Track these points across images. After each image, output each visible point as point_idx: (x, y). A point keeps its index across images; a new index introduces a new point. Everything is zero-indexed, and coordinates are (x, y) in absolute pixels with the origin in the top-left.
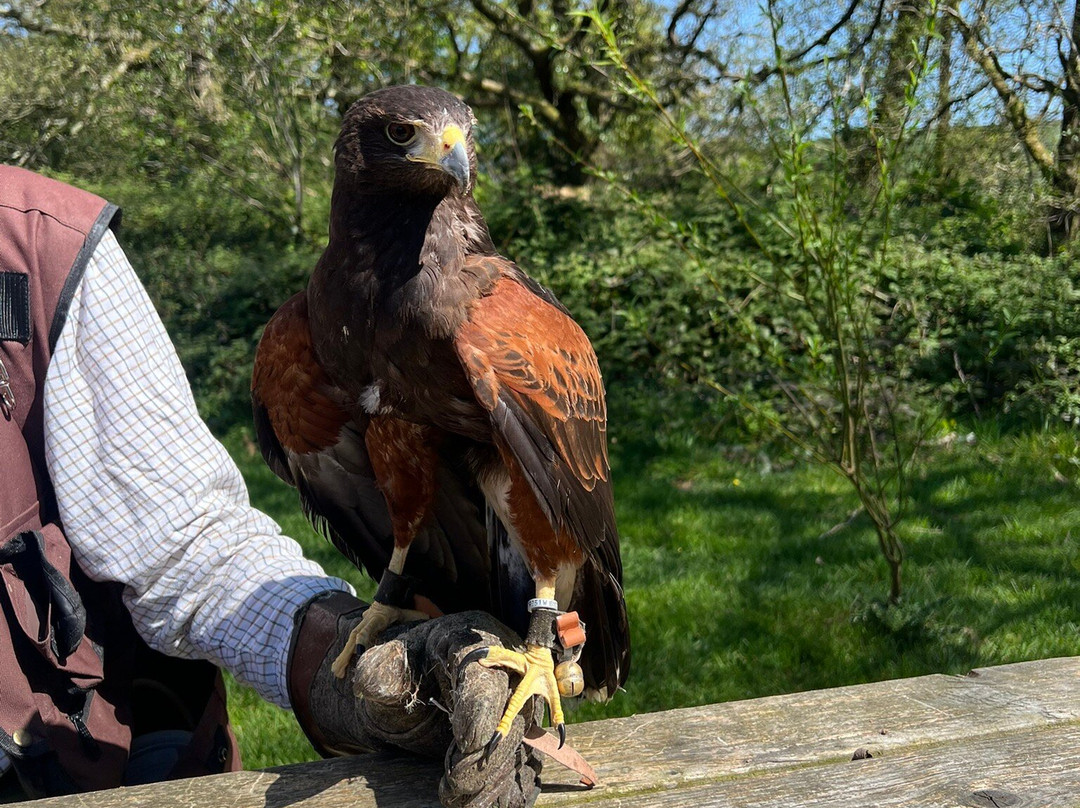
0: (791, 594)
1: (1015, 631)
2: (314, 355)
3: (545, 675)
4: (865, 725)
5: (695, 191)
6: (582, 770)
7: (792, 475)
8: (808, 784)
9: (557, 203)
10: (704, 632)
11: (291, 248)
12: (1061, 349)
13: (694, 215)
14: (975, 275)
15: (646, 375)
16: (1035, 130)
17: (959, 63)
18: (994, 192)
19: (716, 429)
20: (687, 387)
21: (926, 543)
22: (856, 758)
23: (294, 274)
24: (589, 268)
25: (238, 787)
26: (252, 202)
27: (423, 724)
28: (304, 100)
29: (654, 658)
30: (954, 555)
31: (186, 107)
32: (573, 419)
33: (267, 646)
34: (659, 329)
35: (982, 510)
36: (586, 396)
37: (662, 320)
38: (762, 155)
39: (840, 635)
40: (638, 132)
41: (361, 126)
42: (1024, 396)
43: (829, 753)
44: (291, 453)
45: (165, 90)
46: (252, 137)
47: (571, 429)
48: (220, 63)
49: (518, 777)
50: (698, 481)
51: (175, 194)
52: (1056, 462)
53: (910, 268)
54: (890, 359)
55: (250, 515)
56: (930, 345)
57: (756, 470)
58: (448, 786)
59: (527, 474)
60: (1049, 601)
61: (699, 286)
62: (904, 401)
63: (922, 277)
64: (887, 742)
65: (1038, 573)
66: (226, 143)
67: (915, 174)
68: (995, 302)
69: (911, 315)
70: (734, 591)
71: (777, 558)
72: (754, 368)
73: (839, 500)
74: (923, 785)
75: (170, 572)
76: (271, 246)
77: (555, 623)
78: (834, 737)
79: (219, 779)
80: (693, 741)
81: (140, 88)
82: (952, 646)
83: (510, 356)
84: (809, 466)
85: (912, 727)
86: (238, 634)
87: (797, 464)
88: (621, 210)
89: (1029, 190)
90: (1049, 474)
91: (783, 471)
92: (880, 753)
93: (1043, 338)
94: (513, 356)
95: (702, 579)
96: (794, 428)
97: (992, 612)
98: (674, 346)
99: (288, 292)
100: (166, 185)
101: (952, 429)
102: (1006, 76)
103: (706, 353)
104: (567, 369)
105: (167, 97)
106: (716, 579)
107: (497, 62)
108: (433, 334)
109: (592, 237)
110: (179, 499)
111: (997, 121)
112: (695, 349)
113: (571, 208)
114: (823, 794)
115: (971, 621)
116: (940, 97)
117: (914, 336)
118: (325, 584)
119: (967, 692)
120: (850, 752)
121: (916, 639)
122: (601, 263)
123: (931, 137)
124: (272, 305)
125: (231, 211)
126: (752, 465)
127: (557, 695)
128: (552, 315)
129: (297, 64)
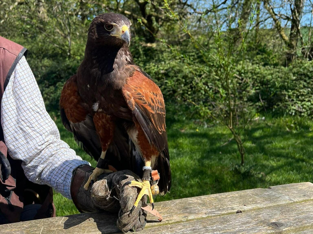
0: (213, 162)
1: (276, 174)
2: (78, 94)
3: (148, 189)
4: (240, 203)
5: (186, 45)
6: (158, 216)
7: (214, 128)
8: (224, 220)
9: (146, 48)
10: (188, 173)
11: (67, 59)
12: (289, 93)
13: (186, 52)
14: (266, 72)
15: (172, 99)
16: (283, 30)
17: (262, 10)
18: (271, 48)
19: (192, 114)
20: (183, 103)
21: (251, 148)
22: (237, 212)
23: (68, 67)
24: (156, 67)
25: (57, 222)
26: (55, 45)
27: (112, 203)
28: (71, 15)
29: (174, 180)
30: (259, 152)
31: (36, 16)
32: (156, 113)
33: (64, 181)
34: (176, 86)
35: (267, 139)
36: (160, 106)
37: (177, 83)
38: (206, 36)
39: (227, 174)
40: (170, 28)
41: (96, 25)
42: (279, 107)
43: (229, 211)
44: (71, 123)
45: (29, 11)
46: (56, 26)
47: (156, 116)
48: (46, 3)
49: (140, 218)
50: (186, 130)
51: (32, 42)
52: (287, 126)
53: (247, 69)
54: (241, 95)
55: (61, 142)
56: (253, 92)
57: (203, 127)
58: (119, 222)
59: (143, 129)
60: (285, 165)
61: (188, 73)
62: (245, 108)
63: (251, 72)
64: (246, 208)
65: (282, 157)
66: (48, 28)
67: (249, 42)
68: (271, 80)
69: (247, 83)
70: (196, 161)
71: (209, 152)
72: (203, 97)
73: (226, 136)
74: (257, 221)
75: (36, 158)
76: (61, 58)
77: (151, 173)
78: (231, 206)
79: (50, 219)
80: (190, 208)
81: (22, 10)
82: (258, 177)
83: (138, 94)
84: (218, 126)
85: (253, 204)
86: (56, 177)
87: (214, 125)
88: (165, 50)
89: (281, 48)
90: (285, 129)
91: (210, 127)
92: (244, 211)
93: (284, 91)
94: (139, 94)
95: (187, 158)
96: (214, 115)
97: (269, 168)
98: (180, 91)
99: (67, 72)
100: (30, 39)
101: (258, 116)
102: (276, 15)
103: (189, 93)
104: (155, 98)
105: (30, 13)
106: (191, 158)
107: (129, 6)
108: (115, 88)
109: (157, 58)
110: (40, 137)
111: (273, 27)
112: (186, 92)
113: (150, 49)
114: (229, 223)
115: (264, 171)
116: (257, 20)
117: (248, 89)
118: (82, 162)
119: (268, 193)
120: (236, 211)
121: (248, 175)
122: (159, 66)
123: (254, 32)
124: (62, 76)
125: (49, 48)
126: (202, 125)
127: (151, 195)
128: (150, 82)
129: (70, 5)
